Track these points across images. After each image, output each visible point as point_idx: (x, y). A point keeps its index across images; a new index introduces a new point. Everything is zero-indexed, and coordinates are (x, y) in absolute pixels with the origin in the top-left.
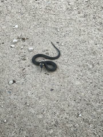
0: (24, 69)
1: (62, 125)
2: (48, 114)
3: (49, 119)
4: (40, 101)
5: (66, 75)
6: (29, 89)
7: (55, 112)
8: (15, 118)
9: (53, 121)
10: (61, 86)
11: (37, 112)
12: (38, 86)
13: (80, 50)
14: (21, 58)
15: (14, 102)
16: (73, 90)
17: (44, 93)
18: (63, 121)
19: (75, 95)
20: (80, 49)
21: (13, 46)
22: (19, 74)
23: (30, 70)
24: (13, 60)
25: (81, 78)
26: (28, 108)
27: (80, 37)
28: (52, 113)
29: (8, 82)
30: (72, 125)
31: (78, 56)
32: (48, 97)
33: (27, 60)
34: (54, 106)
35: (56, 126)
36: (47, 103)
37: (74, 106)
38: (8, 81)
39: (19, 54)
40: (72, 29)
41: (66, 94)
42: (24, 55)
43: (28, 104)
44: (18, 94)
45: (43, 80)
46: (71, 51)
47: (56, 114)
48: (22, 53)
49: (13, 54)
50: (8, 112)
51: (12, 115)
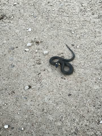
0: (40, 73)
1: (82, 133)
2: (67, 121)
3: (69, 127)
4: (57, 107)
5: (84, 79)
6: (45, 95)
7: (74, 119)
8: (33, 125)
9: (72, 129)
10: (79, 90)
11: (56, 119)
12: (55, 91)
13: (96, 53)
14: (36, 62)
15: (30, 108)
16: (92, 94)
17: (61, 99)
18: (84, 129)
19: (94, 100)
21: (27, 50)
22: (34, 79)
23: (46, 75)
24: (28, 64)
25: (99, 82)
26: (45, 114)
27: (95, 38)
28: (71, 120)
29: (24, 88)
30: (92, 133)
31: (95, 59)
32: (66, 102)
33: (43, 64)
34: (73, 113)
35: (76, 134)
36: (65, 109)
37: (94, 112)
38: (24, 86)
39: (34, 58)
40: (86, 31)
41: (84, 99)
42: (38, 59)
43: (45, 111)
44: (35, 101)
45: (60, 85)
46: (88, 54)
47: (75, 121)
48: (36, 57)
49: (28, 58)
50: (25, 120)
51: (29, 122)
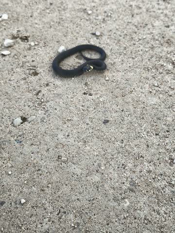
0: (40, 91)
1: (144, 186)
2: (111, 171)
3: (116, 180)
4: (86, 148)
5: (127, 89)
6: (58, 129)
7: (123, 165)
8: (43, 190)
9: (124, 183)
10: (122, 111)
11: (88, 171)
12: (75, 119)
13: (141, 42)
14: (28, 71)
15: (32, 159)
16: (149, 114)
17: (91, 131)
18: (146, 178)
19: (155, 124)
20: (140, 40)
21: (5, 52)
22: (30, 104)
23: (52, 92)
24: (12, 79)
25: (157, 91)
26: (65, 165)
27: (133, 18)
28: (118, 168)
29: (12, 123)
30: (164, 183)
31: (141, 53)
32: (102, 136)
33: (42, 74)
34: (119, 153)
35: (132, 190)
36: (102, 148)
37: (159, 145)
38: (11, 119)
39: (22, 66)
40: (114, 7)
41: (136, 125)
42: (32, 66)
43: (63, 158)
44: (38, 143)
45: (83, 106)
46: (125, 46)
47: (126, 168)
48: (27, 64)
49: (10, 67)
50: (26, 182)
51: (34, 186)
